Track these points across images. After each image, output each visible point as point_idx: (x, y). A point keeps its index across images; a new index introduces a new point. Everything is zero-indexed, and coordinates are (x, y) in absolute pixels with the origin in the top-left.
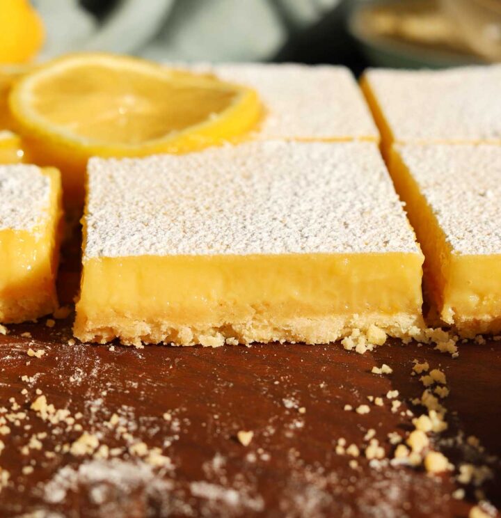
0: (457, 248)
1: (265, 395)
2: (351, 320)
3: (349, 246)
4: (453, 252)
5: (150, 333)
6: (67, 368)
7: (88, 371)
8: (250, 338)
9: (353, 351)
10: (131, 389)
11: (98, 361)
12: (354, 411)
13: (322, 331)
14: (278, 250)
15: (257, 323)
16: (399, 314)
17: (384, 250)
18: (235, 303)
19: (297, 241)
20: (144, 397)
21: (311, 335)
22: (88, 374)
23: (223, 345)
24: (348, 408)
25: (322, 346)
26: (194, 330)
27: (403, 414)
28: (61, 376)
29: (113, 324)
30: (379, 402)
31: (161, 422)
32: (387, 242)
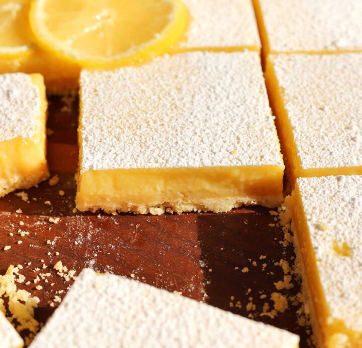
0: (304, 163)
1: (189, 257)
3: (240, 160)
5: (121, 208)
6: (73, 232)
7: (85, 235)
10: (111, 251)
11: (91, 226)
12: (240, 271)
13: (223, 206)
14: (197, 164)
15: (184, 202)
17: (260, 164)
18: (171, 192)
19: (208, 156)
20: (119, 258)
21: (216, 208)
22: (86, 237)
23: (164, 213)
24: (237, 268)
25: (222, 213)
26: (147, 206)
27: (268, 274)
28: (70, 240)
29: (99, 204)
30: (255, 264)
32: (262, 157)
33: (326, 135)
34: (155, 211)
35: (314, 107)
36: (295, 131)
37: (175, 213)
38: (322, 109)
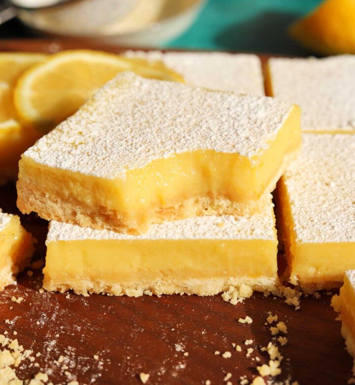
0: (300, 237)
1: (164, 340)
2: (229, 281)
3: (226, 233)
4: (296, 240)
5: (93, 288)
6: (37, 312)
7: (49, 315)
8: (160, 291)
9: (228, 303)
10: (76, 332)
11: (57, 307)
12: (221, 355)
13: (209, 287)
14: (177, 237)
15: (164, 282)
16: (262, 277)
17: (250, 238)
18: (149, 269)
19: (191, 228)
20: (83, 339)
22: (50, 318)
23: (142, 295)
24: (217, 353)
26: (121, 286)
27: (253, 359)
28: (31, 320)
30: (239, 349)
31: (92, 362)
32: (253, 230)
33: (330, 210)
34: (131, 293)
35: (319, 184)
36: (295, 205)
37: (155, 296)
38: (327, 185)
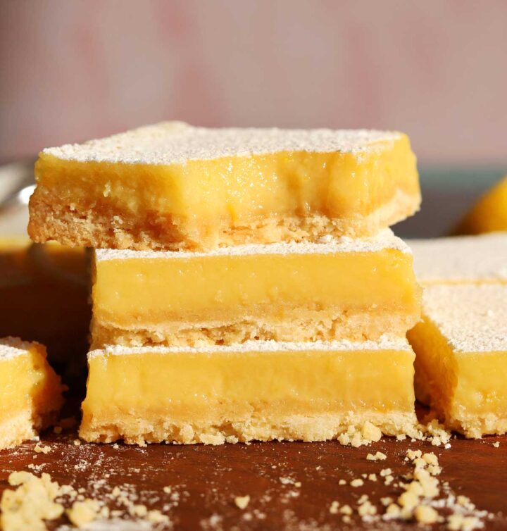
1: (263, 476)
2: (347, 417)
5: (153, 431)
6: (73, 460)
7: (92, 462)
8: (249, 435)
9: (350, 446)
10: (133, 473)
11: (102, 455)
12: (348, 484)
13: (319, 428)
15: (255, 421)
16: (392, 411)
18: (234, 402)
21: (308, 433)
22: (92, 464)
23: (223, 443)
24: (342, 482)
25: (318, 443)
26: (195, 428)
27: (396, 485)
29: (117, 421)
30: (373, 477)
31: (161, 494)
34: (209, 438)
37: (241, 443)
